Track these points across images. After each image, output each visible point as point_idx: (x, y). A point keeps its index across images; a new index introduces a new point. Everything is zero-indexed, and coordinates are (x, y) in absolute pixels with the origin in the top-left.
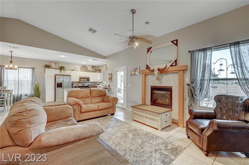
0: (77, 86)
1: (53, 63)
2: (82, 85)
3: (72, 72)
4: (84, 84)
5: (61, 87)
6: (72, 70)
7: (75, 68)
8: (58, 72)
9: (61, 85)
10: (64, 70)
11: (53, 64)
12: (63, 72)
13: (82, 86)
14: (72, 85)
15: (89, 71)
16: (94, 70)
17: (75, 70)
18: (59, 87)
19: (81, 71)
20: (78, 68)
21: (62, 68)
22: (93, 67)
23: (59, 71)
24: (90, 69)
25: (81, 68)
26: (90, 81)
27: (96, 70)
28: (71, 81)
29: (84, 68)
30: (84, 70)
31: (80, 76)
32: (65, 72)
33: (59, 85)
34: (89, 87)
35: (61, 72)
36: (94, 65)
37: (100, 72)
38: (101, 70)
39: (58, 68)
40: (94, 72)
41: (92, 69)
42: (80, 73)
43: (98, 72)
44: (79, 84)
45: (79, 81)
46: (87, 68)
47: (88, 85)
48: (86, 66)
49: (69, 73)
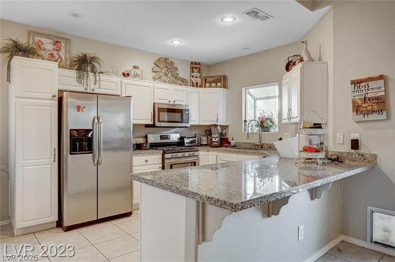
0: (141, 141)
1: (48, 36)
2: (162, 137)
3: (126, 80)
4: (164, 133)
6: (126, 75)
7: (135, 67)
8: (69, 79)
10: (93, 71)
11: (44, 40)
12: (91, 83)
13: (159, 141)
15: (183, 82)
16: (199, 81)
17: (136, 75)
19: (155, 79)
20: (146, 66)
21: (83, 64)
22: (195, 66)
23: (73, 73)
24: (184, 72)
25: (156, 69)
26: (188, 123)
27: (206, 80)
28: (132, 120)
29: (166, 67)
30: (166, 75)
31: (157, 101)
32: (98, 82)
33: (78, 142)
34: (186, 145)
35: (83, 80)
36: (197, 61)
37: (225, 86)
38: (226, 76)
39: (68, 62)
40: (200, 87)
41: (193, 74)
42: (155, 88)
43: (216, 86)
44: (149, 136)
45: (152, 123)
46: (177, 69)
47: (182, 138)
48: (171, 62)
49: (116, 84)
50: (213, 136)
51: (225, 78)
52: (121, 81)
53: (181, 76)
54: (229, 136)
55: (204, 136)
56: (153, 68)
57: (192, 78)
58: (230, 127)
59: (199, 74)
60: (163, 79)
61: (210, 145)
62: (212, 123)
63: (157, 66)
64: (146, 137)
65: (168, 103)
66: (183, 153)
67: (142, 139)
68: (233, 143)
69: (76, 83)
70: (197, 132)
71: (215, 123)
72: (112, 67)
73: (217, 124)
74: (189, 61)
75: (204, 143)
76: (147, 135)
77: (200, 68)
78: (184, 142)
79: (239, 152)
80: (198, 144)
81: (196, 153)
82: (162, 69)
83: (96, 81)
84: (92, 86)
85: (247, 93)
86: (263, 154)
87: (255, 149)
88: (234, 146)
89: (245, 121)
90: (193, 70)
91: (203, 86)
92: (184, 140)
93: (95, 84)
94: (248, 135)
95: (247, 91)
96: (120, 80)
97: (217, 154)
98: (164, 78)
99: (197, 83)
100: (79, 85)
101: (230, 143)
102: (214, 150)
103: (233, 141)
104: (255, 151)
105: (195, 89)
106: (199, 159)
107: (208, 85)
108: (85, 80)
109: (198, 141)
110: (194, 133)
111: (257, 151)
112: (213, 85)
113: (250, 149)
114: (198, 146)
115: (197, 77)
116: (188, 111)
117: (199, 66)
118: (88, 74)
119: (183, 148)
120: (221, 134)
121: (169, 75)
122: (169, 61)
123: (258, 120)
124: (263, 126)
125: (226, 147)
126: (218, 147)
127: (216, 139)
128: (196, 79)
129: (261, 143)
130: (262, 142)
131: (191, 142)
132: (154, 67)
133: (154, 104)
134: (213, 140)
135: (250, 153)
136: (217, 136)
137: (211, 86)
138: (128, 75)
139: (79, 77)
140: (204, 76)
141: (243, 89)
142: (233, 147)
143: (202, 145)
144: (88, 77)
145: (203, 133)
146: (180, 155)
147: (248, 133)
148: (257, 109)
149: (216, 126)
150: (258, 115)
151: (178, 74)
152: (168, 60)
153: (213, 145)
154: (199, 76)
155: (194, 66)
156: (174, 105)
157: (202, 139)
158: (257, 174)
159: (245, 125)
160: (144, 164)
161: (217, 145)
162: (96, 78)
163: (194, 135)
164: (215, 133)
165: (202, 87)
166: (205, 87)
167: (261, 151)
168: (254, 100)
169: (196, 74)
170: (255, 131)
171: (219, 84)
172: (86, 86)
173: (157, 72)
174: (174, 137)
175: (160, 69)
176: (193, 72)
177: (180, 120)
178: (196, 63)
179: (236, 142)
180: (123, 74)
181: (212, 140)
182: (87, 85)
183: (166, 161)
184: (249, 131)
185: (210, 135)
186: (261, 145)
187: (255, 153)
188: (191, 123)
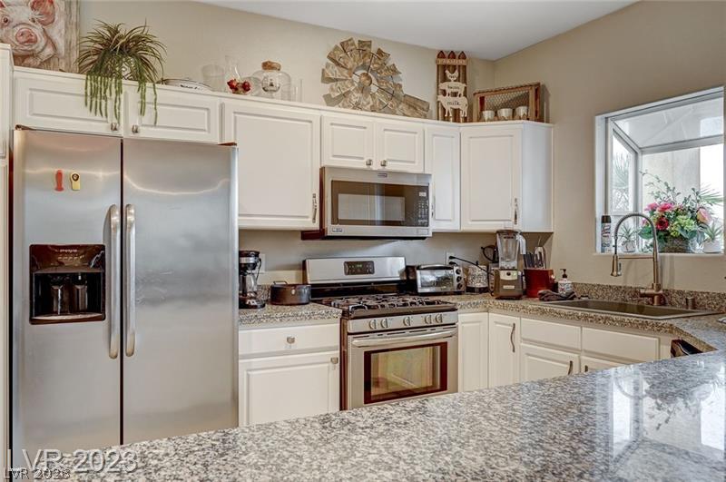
0: (290, 277)
2: (352, 268)
4: (361, 254)
5: (96, 307)
6: (240, 88)
7: (267, 66)
9: (96, 285)
10: (139, 77)
12: (130, 110)
13: (341, 278)
14: (243, 269)
15: (415, 107)
16: (462, 103)
17: (269, 89)
18: (71, 307)
19: (329, 100)
22: (450, 64)
23: (76, 83)
24: (417, 81)
25: (334, 72)
26: (427, 225)
27: (482, 99)
28: (236, 218)
29: (363, 66)
30: (363, 89)
31: (330, 161)
32: (149, 107)
33: (58, 284)
34: (420, 291)
35: (103, 101)
36: (457, 49)
37: (540, 117)
38: (544, 86)
39: (75, 55)
40: (465, 120)
41: (443, 86)
42: (326, 124)
43: (514, 116)
44: (310, 263)
45: (316, 226)
46: (394, 71)
47: (410, 270)
48: (380, 52)
49: (206, 112)
50: (502, 264)
51: (539, 90)
52: (222, 107)
53: (407, 90)
54: (554, 265)
55: (477, 265)
56: (323, 70)
57: (441, 97)
58: (554, 235)
59: (460, 87)
60: (354, 100)
61: (494, 290)
62: (501, 226)
63: (338, 64)
64: (303, 266)
65: (365, 167)
66: (406, 317)
67: (293, 273)
68: (565, 285)
69: (86, 113)
70: (458, 252)
71: (510, 226)
72: (204, 69)
73: (515, 228)
74: (434, 50)
75: (478, 285)
76: (304, 262)
77: (465, 67)
78: (415, 281)
79: (586, 318)
80: (459, 286)
81: (447, 317)
82: (352, 72)
83: (143, 104)
84: (134, 120)
85: (610, 132)
86: (672, 329)
87: (641, 310)
88: (570, 296)
89: (606, 219)
90: (445, 74)
91: (475, 116)
92: (415, 274)
93: (142, 112)
94: (616, 264)
95: (611, 125)
96: (218, 101)
97: (515, 319)
98: (356, 97)
99: (456, 112)
100: (92, 115)
101: (555, 287)
102: (504, 308)
103: (565, 281)
104: (641, 318)
105: (451, 126)
106: (456, 334)
107: (487, 114)
108: (110, 104)
109: (459, 279)
110: (449, 255)
111: (650, 319)
112: (504, 112)
113: (622, 308)
114: (459, 293)
115: (455, 94)
116: (426, 189)
117: (461, 62)
118: (120, 84)
119: (409, 299)
120: (529, 258)
121: (374, 89)
122: (374, 49)
123: (648, 215)
124: (668, 233)
125: (543, 298)
126: (518, 298)
127: (510, 272)
128: (452, 99)
129: (659, 288)
130: (665, 286)
131: (439, 283)
132: (327, 66)
133: (322, 170)
134: (503, 276)
135: (623, 324)
136: (514, 264)
137: (496, 117)
138: (246, 87)
139: (93, 95)
140: (477, 90)
141: (599, 120)
142: (565, 299)
143: (471, 290)
144: (119, 92)
145: (475, 254)
146: (395, 322)
147: (616, 257)
148: (644, 180)
149: (510, 234)
150: (647, 200)
151: (400, 86)
152: (370, 46)
153: (501, 293)
154: (461, 91)
155: (448, 62)
156: (384, 174)
157: (470, 271)
158: (646, 386)
159: (605, 232)
160: (283, 348)
161: (516, 293)
162: (143, 97)
163: (448, 261)
164: (509, 257)
165: (471, 121)
166: (480, 119)
167: (664, 320)
168: (632, 156)
169: (453, 85)
170: (637, 251)
171: (522, 110)
172: (115, 121)
173: (337, 80)
174: (390, 266)
175: (345, 72)
176: (445, 79)
177: (400, 218)
178: (452, 55)
179: (574, 285)
180: (230, 84)
181: (498, 276)
182: (118, 117)
183: (353, 342)
184: (620, 251)
185: (495, 260)
186: (660, 296)
187: (644, 325)
188: (435, 226)
